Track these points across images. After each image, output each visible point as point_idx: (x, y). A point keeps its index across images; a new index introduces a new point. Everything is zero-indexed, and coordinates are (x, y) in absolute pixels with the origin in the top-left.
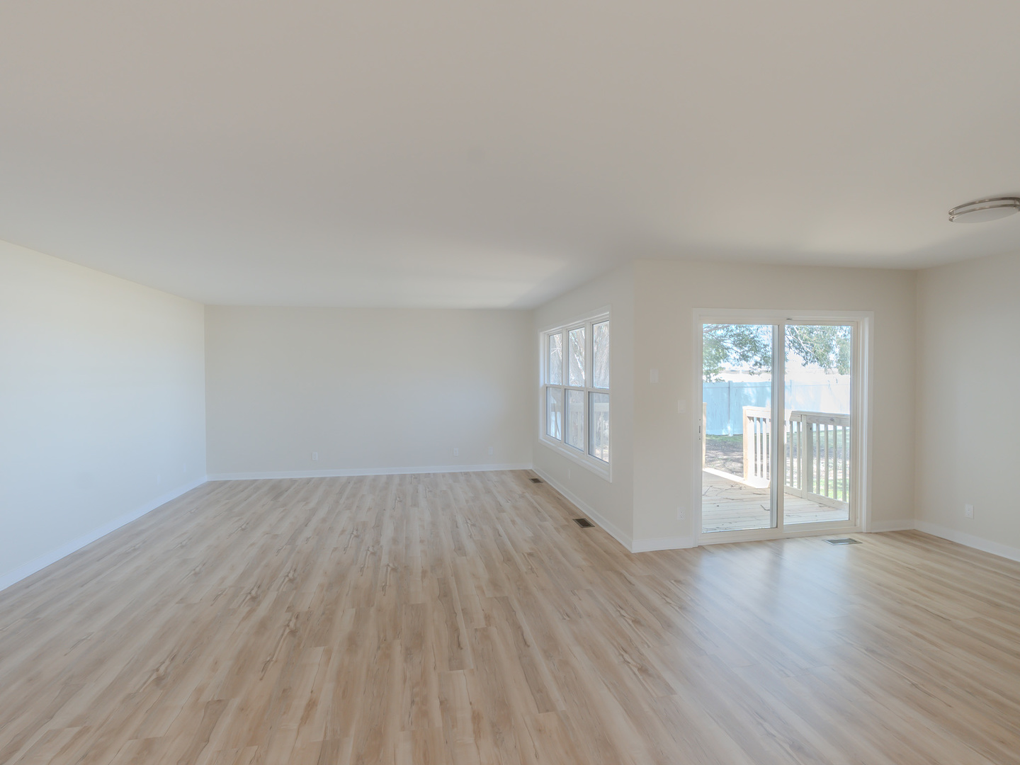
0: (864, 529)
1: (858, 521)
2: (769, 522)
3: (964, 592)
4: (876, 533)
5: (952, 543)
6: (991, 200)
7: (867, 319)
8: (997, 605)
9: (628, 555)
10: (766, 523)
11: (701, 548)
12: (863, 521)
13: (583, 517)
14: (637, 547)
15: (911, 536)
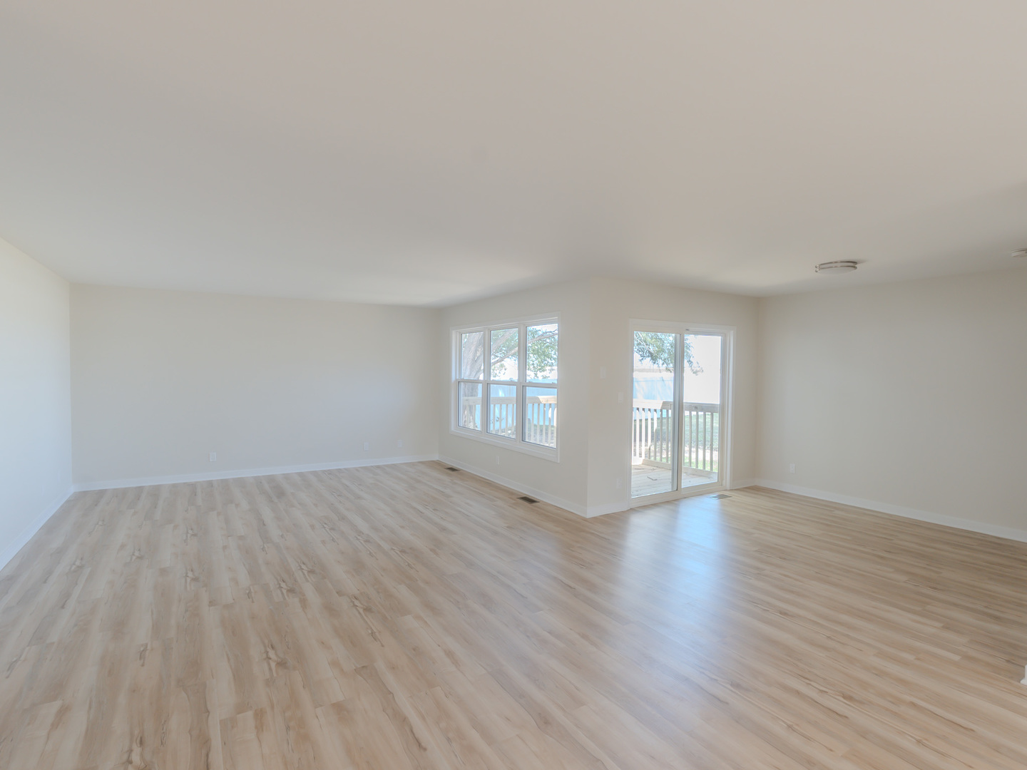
0: (728, 488)
1: (724, 481)
2: (670, 487)
3: (808, 520)
4: (735, 490)
5: (782, 492)
6: (842, 262)
7: (732, 332)
8: (828, 525)
9: (585, 520)
10: (667, 488)
11: (632, 510)
12: (727, 482)
13: (524, 496)
14: (592, 512)
15: (755, 490)
